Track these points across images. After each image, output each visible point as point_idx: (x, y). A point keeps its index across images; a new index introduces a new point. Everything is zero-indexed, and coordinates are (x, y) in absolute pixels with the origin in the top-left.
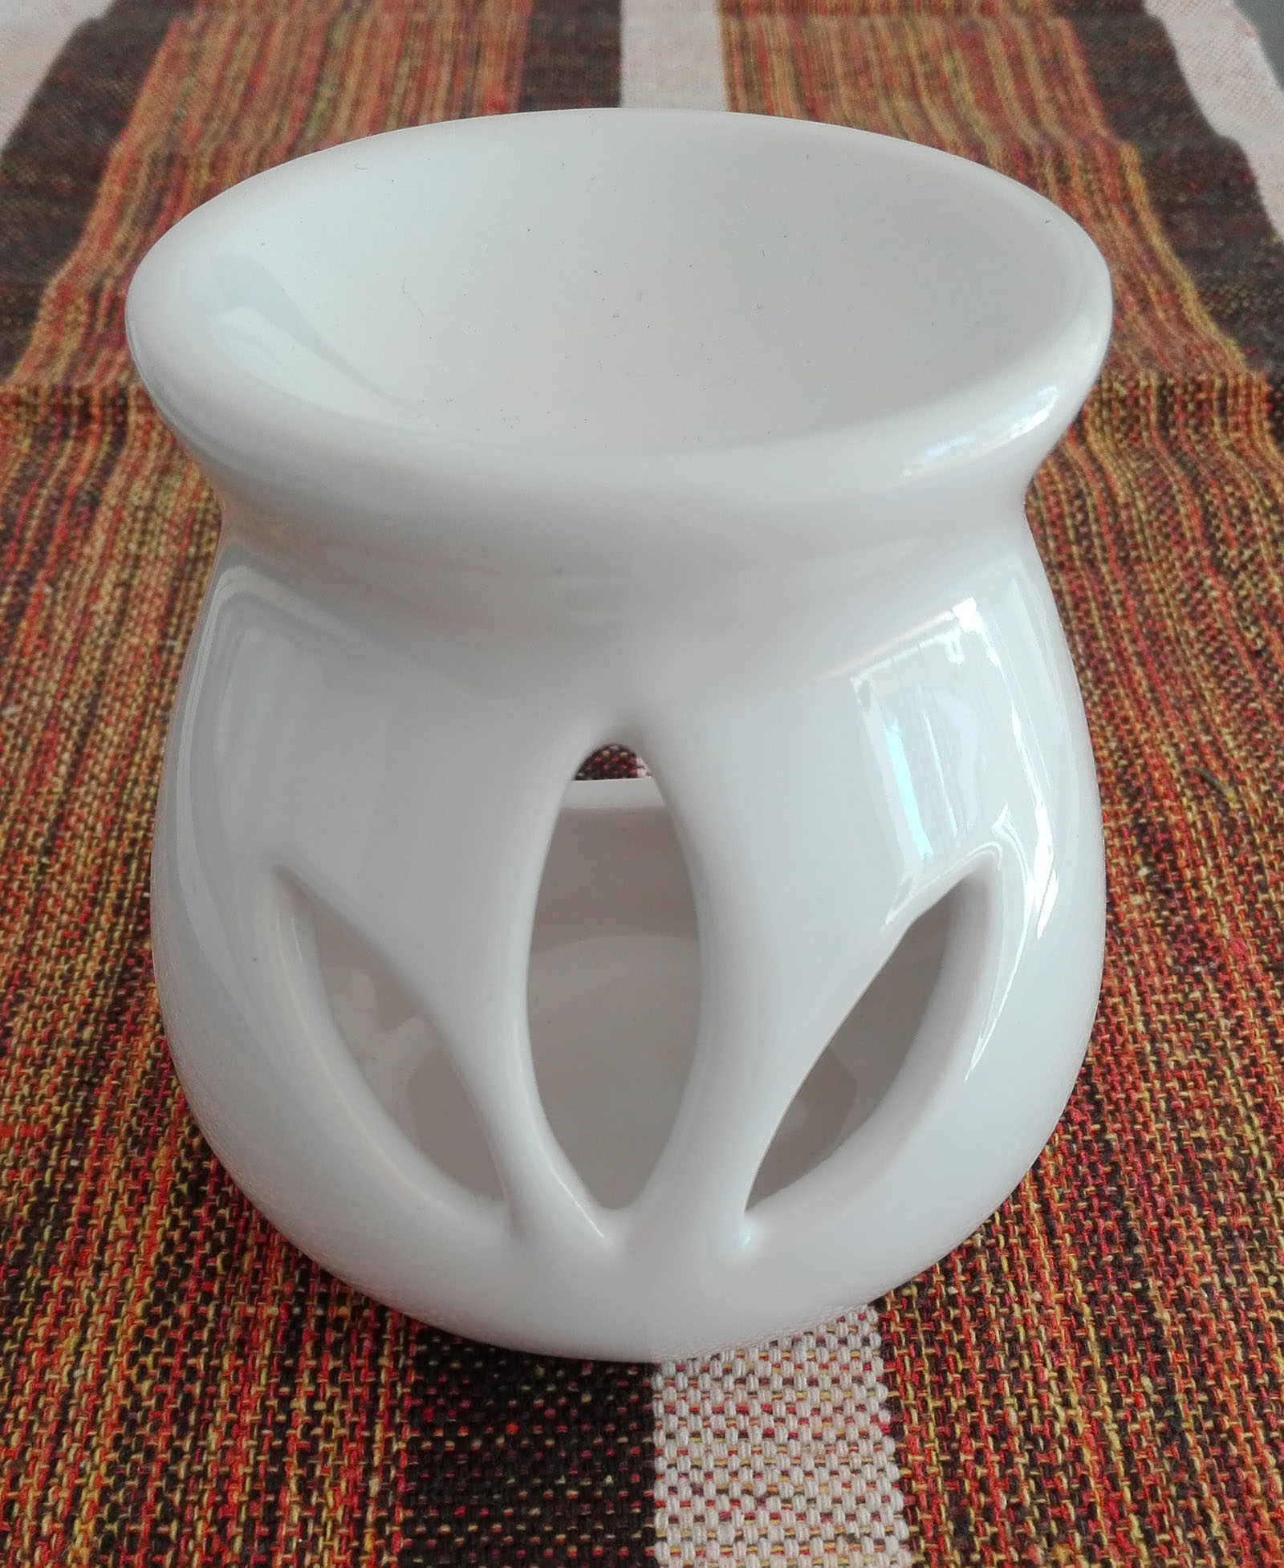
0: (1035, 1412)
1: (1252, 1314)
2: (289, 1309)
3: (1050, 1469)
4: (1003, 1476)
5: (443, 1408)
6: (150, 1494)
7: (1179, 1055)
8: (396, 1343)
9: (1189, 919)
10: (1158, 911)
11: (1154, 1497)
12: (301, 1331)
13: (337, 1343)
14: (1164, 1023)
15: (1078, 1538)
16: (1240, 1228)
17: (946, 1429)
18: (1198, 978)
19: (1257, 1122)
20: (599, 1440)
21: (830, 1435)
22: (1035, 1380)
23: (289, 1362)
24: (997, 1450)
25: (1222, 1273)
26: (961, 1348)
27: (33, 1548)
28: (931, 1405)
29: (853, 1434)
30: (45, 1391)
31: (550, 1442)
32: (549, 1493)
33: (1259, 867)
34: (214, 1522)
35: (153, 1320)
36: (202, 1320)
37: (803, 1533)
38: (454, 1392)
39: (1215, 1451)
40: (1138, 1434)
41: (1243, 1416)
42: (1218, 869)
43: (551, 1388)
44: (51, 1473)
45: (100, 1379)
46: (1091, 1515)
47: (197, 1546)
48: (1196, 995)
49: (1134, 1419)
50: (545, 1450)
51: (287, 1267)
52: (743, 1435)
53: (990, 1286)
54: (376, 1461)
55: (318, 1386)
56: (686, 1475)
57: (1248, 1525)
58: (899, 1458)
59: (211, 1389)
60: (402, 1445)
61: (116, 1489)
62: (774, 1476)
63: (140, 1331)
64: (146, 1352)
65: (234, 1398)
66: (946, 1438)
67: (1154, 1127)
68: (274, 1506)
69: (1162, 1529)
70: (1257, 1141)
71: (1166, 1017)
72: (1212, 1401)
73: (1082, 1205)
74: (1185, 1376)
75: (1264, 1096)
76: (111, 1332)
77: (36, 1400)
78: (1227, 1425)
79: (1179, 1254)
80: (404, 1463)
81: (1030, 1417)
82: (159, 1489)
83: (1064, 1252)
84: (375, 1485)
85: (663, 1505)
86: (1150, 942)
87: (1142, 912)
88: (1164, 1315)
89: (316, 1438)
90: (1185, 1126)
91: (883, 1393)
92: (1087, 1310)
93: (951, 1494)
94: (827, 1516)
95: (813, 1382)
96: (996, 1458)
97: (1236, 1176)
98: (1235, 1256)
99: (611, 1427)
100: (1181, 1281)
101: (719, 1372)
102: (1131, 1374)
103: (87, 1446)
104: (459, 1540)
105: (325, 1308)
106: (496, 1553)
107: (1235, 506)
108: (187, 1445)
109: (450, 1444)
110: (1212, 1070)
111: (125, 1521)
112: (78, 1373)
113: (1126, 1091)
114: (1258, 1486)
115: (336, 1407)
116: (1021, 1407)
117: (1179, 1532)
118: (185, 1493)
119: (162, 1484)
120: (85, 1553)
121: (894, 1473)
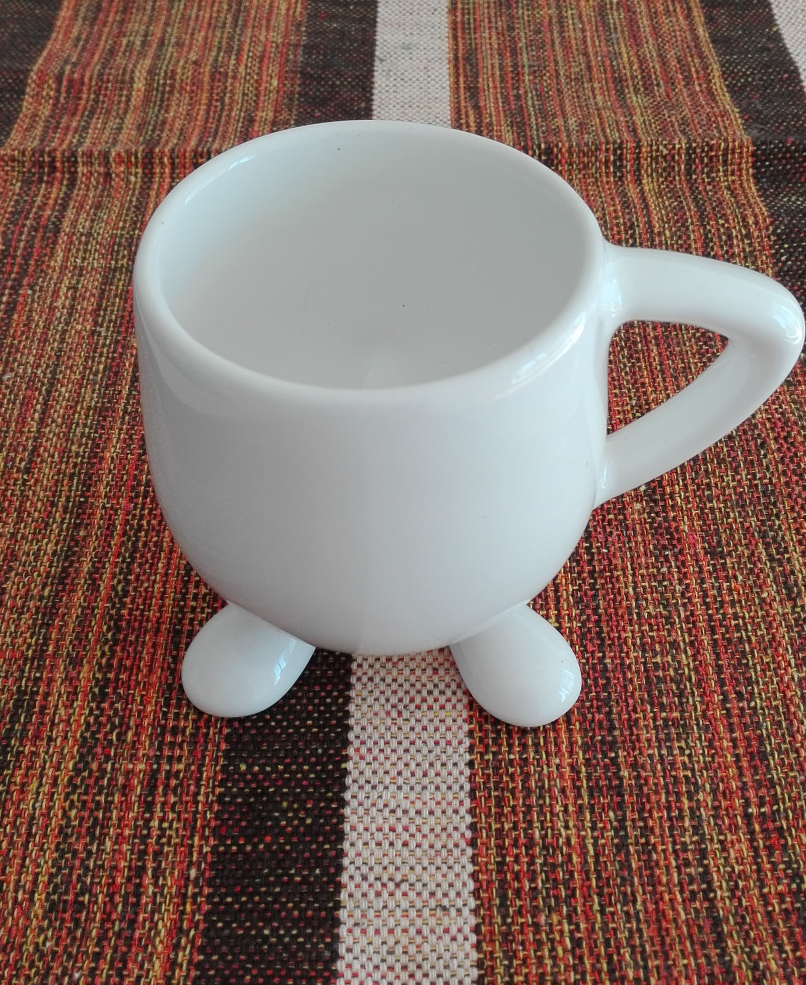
0: (549, 831)
1: (673, 773)
2: (151, 765)
3: (554, 866)
4: (528, 870)
5: (232, 827)
6: (74, 877)
7: (651, 609)
8: (207, 787)
9: (666, 519)
10: (649, 514)
11: (608, 885)
12: (157, 780)
13: (176, 786)
14: (644, 588)
15: (565, 909)
16: (673, 720)
17: (500, 842)
18: (667, 559)
19: (689, 653)
20: (314, 847)
21: (438, 846)
22: (551, 813)
23: (150, 799)
24: (527, 854)
25: (660, 748)
26: (513, 792)
27: (13, 909)
28: (494, 827)
29: (450, 845)
30: (20, 816)
31: (288, 848)
32: (286, 878)
33: (709, 486)
34: (107, 895)
35: (78, 771)
36: (103, 771)
37: (419, 905)
38: (238, 817)
39: (644, 857)
40: (604, 846)
41: (662, 836)
42: (685, 485)
43: (290, 815)
44: (22, 865)
45: (49, 808)
46: (573, 895)
47: (99, 908)
48: (665, 569)
49: (603, 837)
50: (285, 852)
51: (151, 739)
52: (391, 844)
53: (532, 754)
54: (195, 858)
55: (165, 813)
56: (358, 868)
57: (656, 903)
58: (474, 860)
59: (108, 814)
60: (209, 849)
61: (56, 875)
62: (406, 870)
63: (71, 779)
64: (73, 793)
65: (120, 819)
66: (500, 847)
67: (632, 655)
68: (140, 885)
69: (610, 905)
70: (688, 664)
71: (646, 584)
72: (646, 827)
73: (588, 704)
74: (633, 811)
75: (696, 636)
76: (55, 778)
77: (15, 821)
78: (653, 841)
79: (638, 735)
80: (209, 859)
81: (546, 835)
82: (79, 875)
83: (575, 734)
84: (193, 873)
85: (345, 886)
86: (642, 534)
87: (640, 514)
88: (625, 773)
89: (163, 844)
90: (649, 654)
91: (469, 819)
92: (583, 769)
93: (500, 881)
94: (432, 894)
95: (431, 813)
96: (526, 860)
97: (674, 687)
98: (668, 738)
99: (321, 839)
100: (637, 752)
101: (381, 806)
102: (603, 810)
103: (41, 849)
104: (236, 906)
105: (171, 766)
106: (255, 914)
107: (724, 233)
108: (94, 848)
109: (234, 848)
110: (668, 619)
111: (61, 894)
112: (37, 805)
113: (618, 632)
114: (664, 879)
115: (175, 825)
116: (542, 829)
117: (619, 907)
118: (93, 877)
119: (81, 872)
120: (40, 912)
121: (470, 868)
